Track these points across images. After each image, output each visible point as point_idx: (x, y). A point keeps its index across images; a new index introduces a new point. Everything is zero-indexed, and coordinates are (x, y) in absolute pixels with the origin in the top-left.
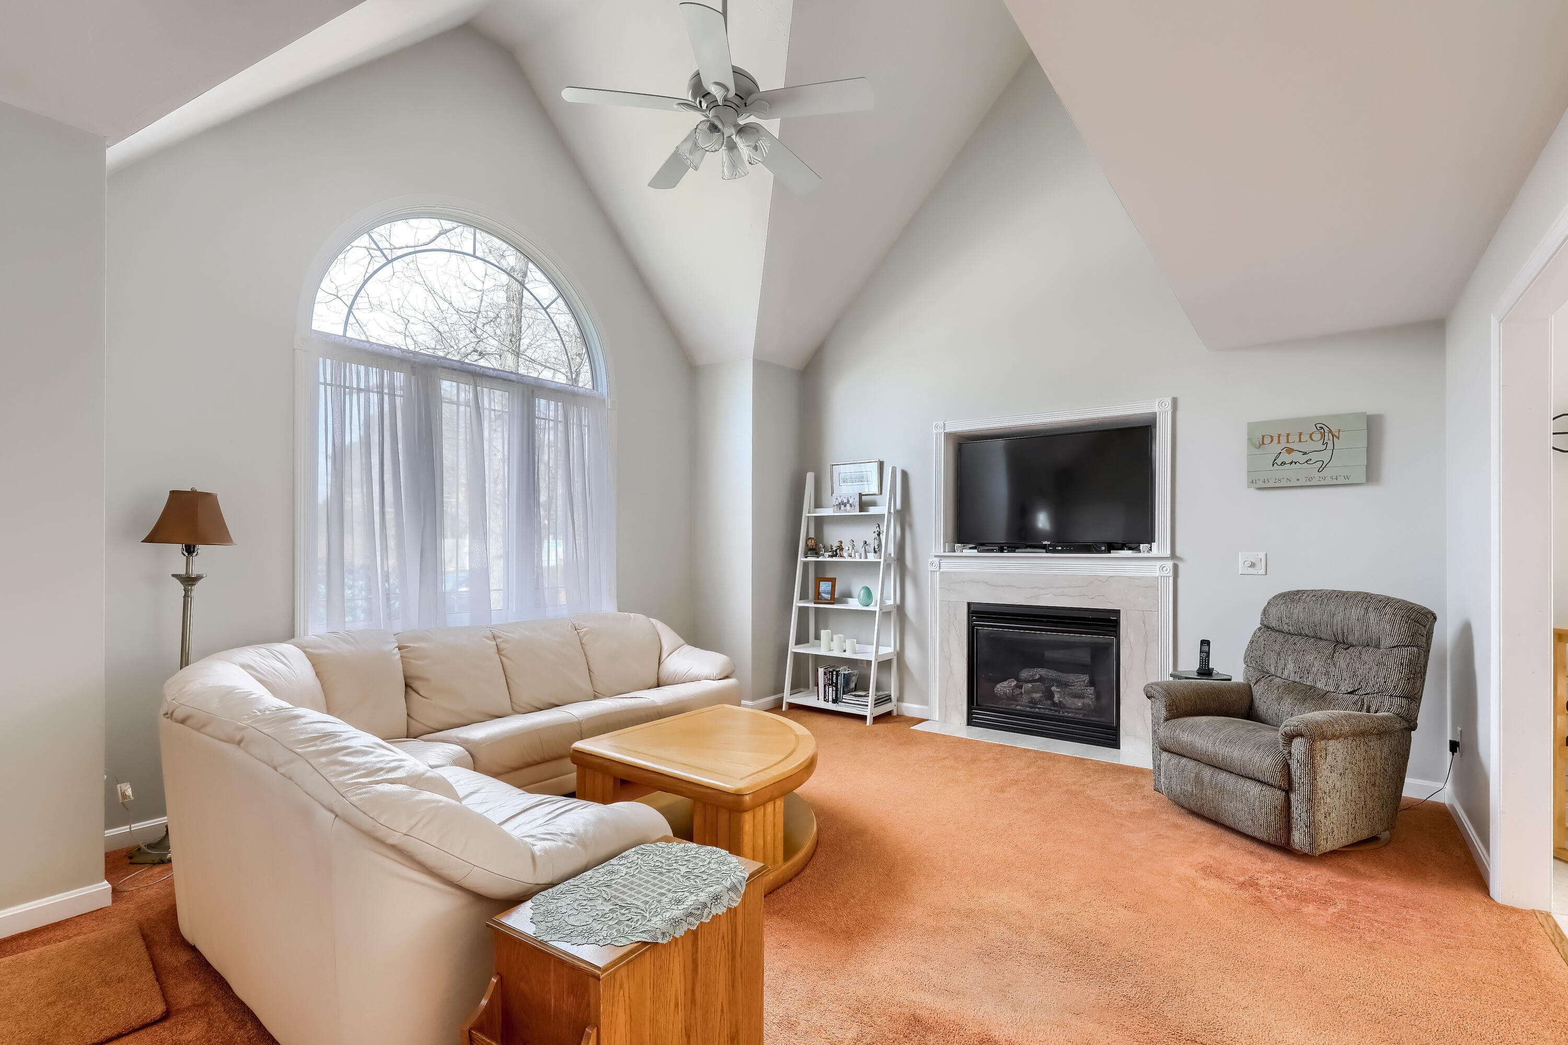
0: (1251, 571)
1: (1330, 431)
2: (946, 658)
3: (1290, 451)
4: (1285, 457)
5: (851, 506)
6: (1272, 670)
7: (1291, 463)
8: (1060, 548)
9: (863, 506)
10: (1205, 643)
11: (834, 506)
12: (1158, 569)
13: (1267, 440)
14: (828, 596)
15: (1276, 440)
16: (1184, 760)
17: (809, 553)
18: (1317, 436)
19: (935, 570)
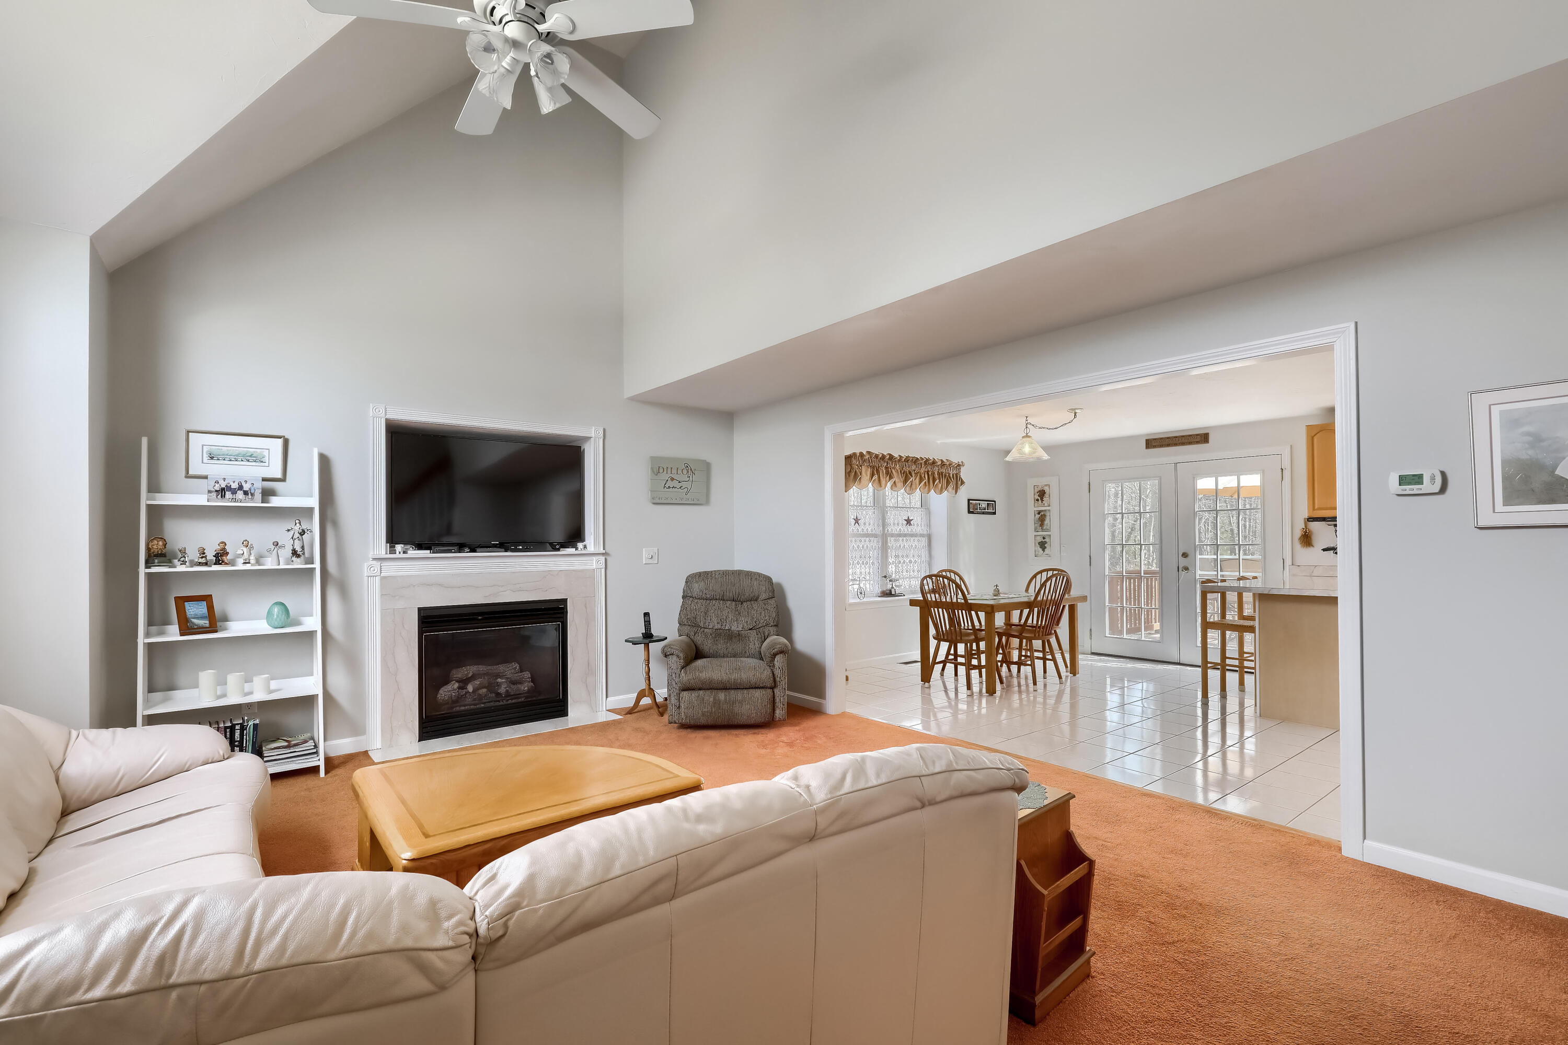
0: (651, 561)
1: (691, 470)
2: (389, 673)
3: (672, 479)
4: (670, 484)
5: (246, 493)
6: (702, 625)
7: (673, 488)
8: (521, 547)
9: (267, 494)
10: (646, 615)
11: (210, 492)
12: (595, 563)
13: (661, 470)
14: (205, 623)
15: (665, 470)
16: (701, 692)
17: (156, 561)
18: (685, 472)
19: (375, 574)
